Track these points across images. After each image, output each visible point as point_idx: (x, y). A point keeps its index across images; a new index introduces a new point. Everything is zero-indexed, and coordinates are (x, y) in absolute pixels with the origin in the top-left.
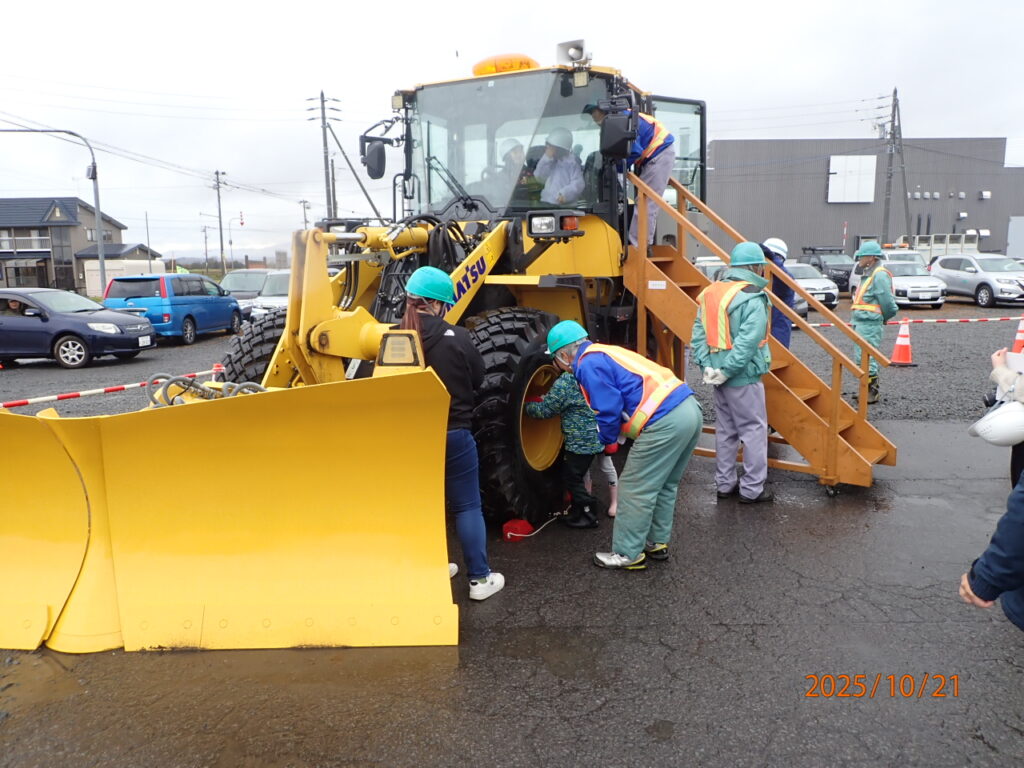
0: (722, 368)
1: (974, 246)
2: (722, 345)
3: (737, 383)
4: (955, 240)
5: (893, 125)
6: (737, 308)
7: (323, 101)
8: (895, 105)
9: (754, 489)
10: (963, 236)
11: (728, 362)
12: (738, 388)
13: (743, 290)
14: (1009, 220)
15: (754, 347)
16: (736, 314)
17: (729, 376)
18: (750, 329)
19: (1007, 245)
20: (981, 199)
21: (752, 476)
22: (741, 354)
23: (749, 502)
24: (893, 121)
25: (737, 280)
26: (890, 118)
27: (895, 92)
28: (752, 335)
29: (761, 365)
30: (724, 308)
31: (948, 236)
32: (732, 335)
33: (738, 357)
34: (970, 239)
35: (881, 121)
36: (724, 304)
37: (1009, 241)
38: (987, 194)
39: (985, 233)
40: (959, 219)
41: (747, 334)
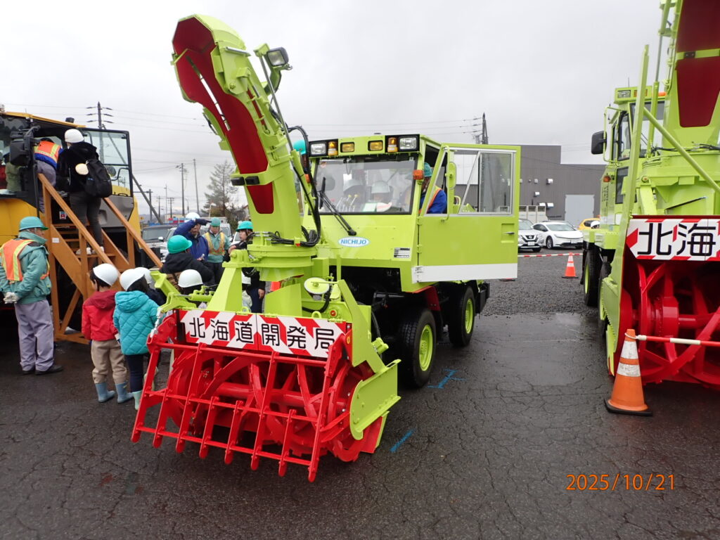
0: (16, 292)
1: (544, 213)
2: (17, 279)
3: (28, 301)
4: (532, 209)
5: (483, 137)
6: (25, 255)
7: (99, 109)
8: (484, 125)
9: (44, 365)
10: (537, 207)
11: (20, 288)
12: (30, 304)
13: (29, 245)
14: (565, 197)
15: (37, 279)
16: (25, 259)
17: (21, 296)
18: (34, 268)
19: (565, 212)
20: (548, 184)
21: (43, 357)
22: (28, 283)
23: (41, 374)
24: (483, 134)
25: (25, 239)
26: (481, 132)
27: (484, 116)
28: (35, 271)
29: (44, 290)
30: (17, 255)
31: (528, 207)
32: (23, 272)
33: (26, 285)
34: (541, 209)
35: (477, 134)
36: (16, 253)
37: (566, 210)
38: (550, 181)
39: (550, 205)
40: (535, 196)
41: (32, 271)
